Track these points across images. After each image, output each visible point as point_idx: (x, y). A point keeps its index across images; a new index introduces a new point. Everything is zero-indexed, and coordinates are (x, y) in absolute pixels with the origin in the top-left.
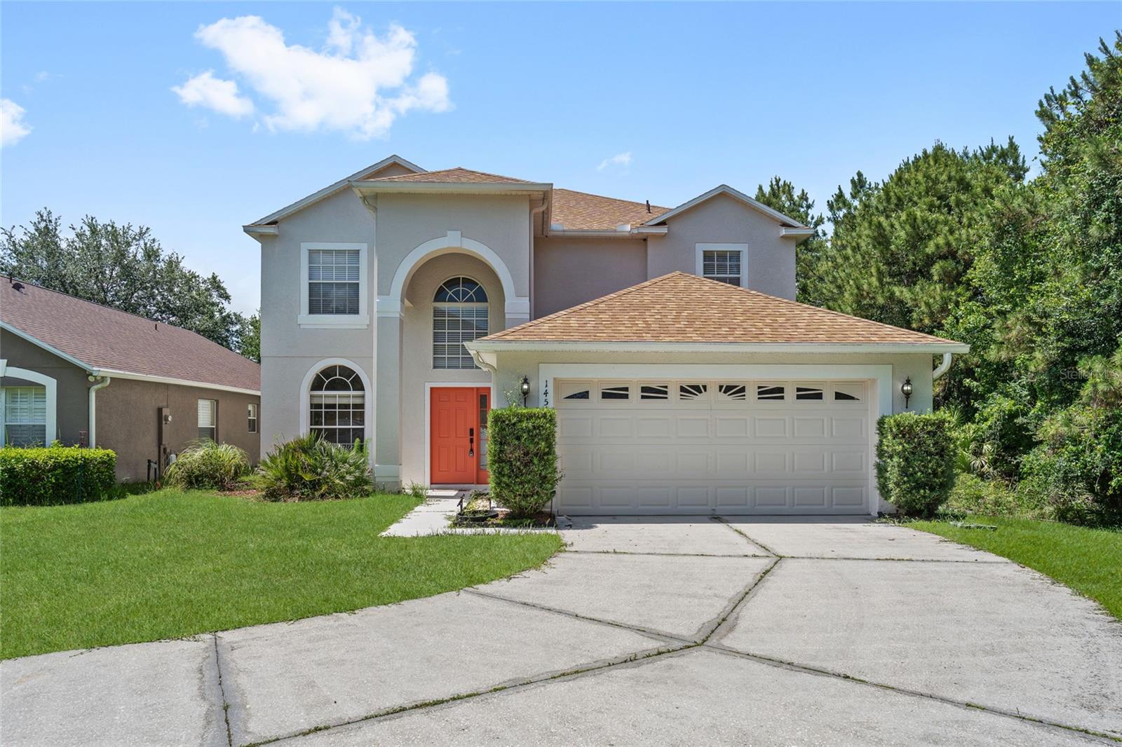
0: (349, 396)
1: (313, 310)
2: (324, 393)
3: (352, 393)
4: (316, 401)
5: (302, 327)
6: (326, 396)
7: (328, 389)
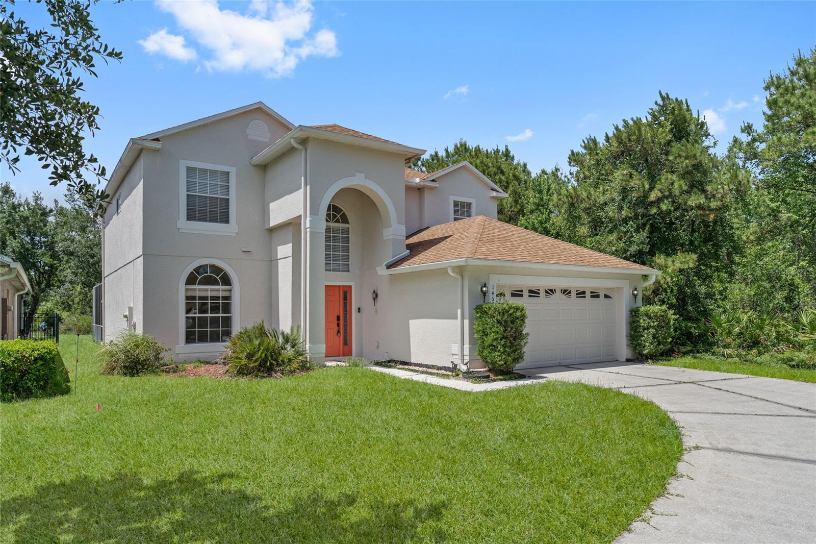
0: (219, 290)
1: (190, 217)
2: (197, 287)
3: (221, 287)
4: (190, 294)
5: (180, 231)
6: (199, 290)
7: (201, 283)
